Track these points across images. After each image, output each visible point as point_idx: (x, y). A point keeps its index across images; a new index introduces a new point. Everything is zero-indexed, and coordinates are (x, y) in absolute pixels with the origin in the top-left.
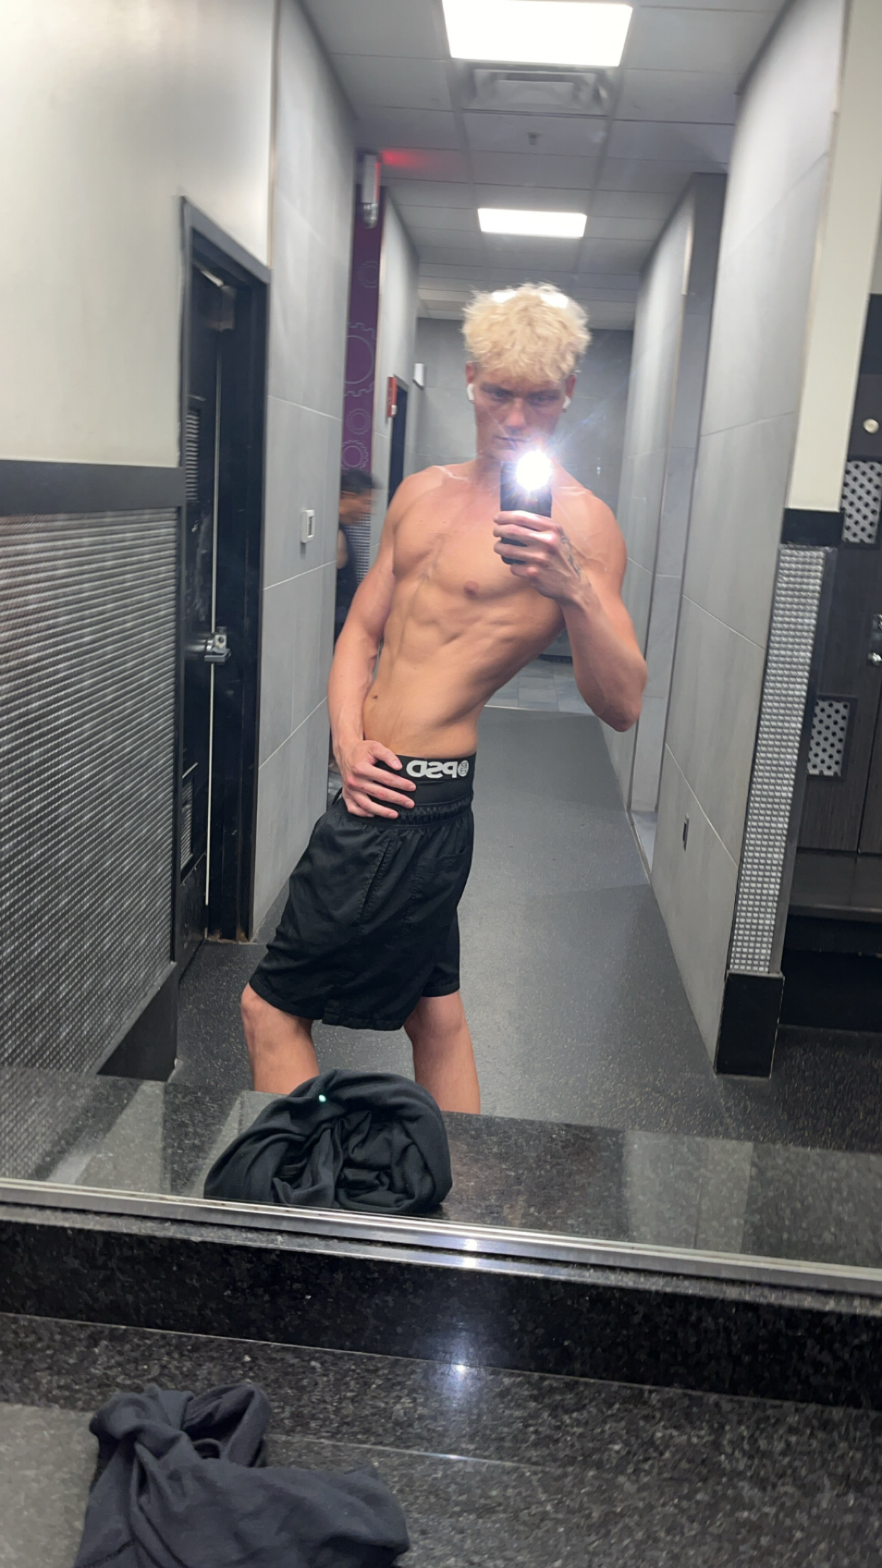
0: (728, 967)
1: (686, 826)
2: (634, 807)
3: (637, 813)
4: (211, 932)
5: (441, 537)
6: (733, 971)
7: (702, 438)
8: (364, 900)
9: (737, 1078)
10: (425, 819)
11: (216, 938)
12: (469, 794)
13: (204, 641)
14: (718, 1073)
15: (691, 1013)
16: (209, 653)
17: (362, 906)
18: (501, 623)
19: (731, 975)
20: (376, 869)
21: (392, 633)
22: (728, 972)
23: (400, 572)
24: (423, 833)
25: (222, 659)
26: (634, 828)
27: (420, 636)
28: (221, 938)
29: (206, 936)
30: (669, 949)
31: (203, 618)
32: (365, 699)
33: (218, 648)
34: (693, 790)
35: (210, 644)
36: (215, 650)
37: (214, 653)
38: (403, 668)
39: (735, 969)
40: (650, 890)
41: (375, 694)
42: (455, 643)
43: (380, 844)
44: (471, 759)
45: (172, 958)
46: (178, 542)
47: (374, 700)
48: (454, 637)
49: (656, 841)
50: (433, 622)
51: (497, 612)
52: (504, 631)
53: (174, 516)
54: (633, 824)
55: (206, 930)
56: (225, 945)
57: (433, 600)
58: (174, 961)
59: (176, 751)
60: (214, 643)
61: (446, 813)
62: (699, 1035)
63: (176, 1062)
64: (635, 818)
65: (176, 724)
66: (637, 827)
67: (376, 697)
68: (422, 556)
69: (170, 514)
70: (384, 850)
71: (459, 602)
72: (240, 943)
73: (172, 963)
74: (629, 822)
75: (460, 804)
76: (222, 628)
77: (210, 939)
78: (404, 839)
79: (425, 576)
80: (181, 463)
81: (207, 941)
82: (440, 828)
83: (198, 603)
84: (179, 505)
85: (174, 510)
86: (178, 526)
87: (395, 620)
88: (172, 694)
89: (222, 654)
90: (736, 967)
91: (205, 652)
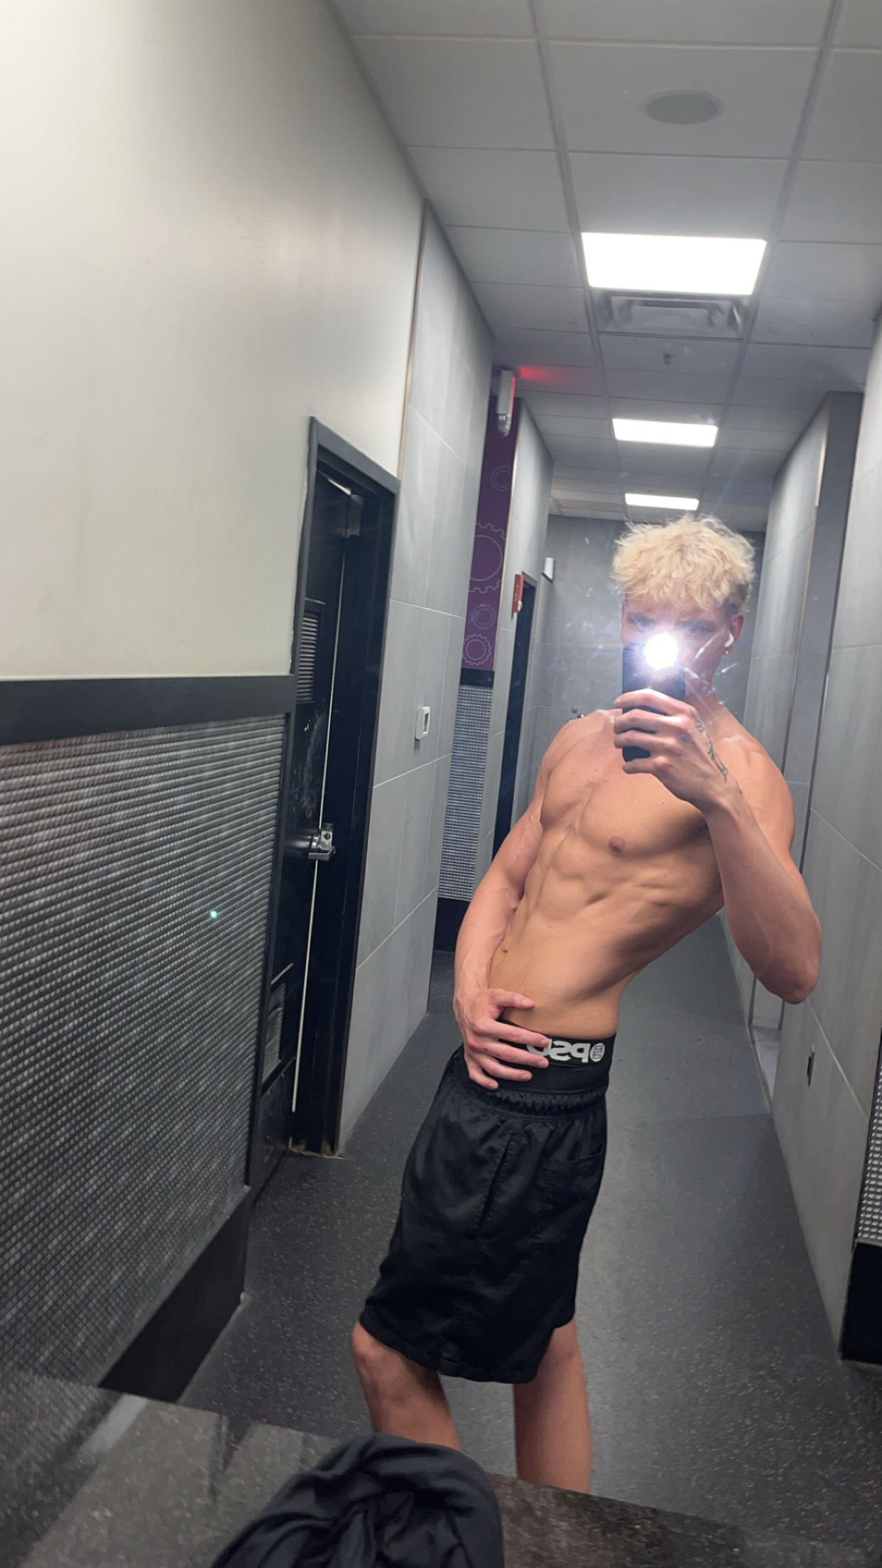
0: (856, 1236)
1: (811, 1060)
2: (755, 1022)
3: (758, 1029)
4: (296, 1143)
5: (594, 787)
6: (862, 1241)
7: (833, 651)
8: (483, 1206)
9: (865, 1366)
10: (555, 1110)
11: (300, 1149)
12: (605, 1082)
13: (310, 837)
14: (843, 1358)
15: (813, 1277)
16: (313, 851)
17: (480, 1214)
18: (653, 885)
19: (860, 1245)
20: (495, 1169)
21: (533, 885)
22: (857, 1241)
23: (548, 822)
24: (552, 1128)
25: (326, 857)
26: (754, 1046)
27: (563, 891)
28: (307, 1149)
29: (290, 1146)
30: (790, 1195)
31: (310, 815)
32: (495, 950)
33: (323, 844)
34: (820, 1020)
35: (315, 841)
36: (320, 847)
37: (319, 851)
38: (538, 924)
39: (864, 1238)
40: (770, 1121)
41: (507, 948)
42: (599, 905)
43: (501, 1137)
44: (609, 1042)
45: (247, 1182)
46: (285, 747)
47: (504, 954)
48: (597, 898)
49: (778, 1067)
50: (578, 876)
51: (649, 873)
52: (656, 894)
53: (283, 722)
54: (753, 1042)
55: (290, 1139)
56: (310, 1157)
57: (577, 853)
58: (248, 1184)
59: (266, 960)
60: (320, 839)
61: (579, 1105)
62: (822, 1308)
63: (242, 1296)
64: (756, 1036)
65: (268, 932)
66: (758, 1047)
67: (506, 951)
68: (570, 806)
69: (279, 720)
70: (505, 1144)
71: (605, 858)
72: (325, 1156)
73: (246, 1187)
74: (750, 1040)
75: (594, 1094)
76: (329, 825)
77: (294, 1150)
78: (529, 1134)
79: (571, 827)
80: (292, 671)
81: (291, 1152)
82: (573, 1124)
83: (306, 801)
84: (288, 712)
85: (282, 716)
86: (286, 732)
87: (537, 870)
88: (267, 900)
89: (327, 852)
90: (866, 1236)
91: (309, 849)
